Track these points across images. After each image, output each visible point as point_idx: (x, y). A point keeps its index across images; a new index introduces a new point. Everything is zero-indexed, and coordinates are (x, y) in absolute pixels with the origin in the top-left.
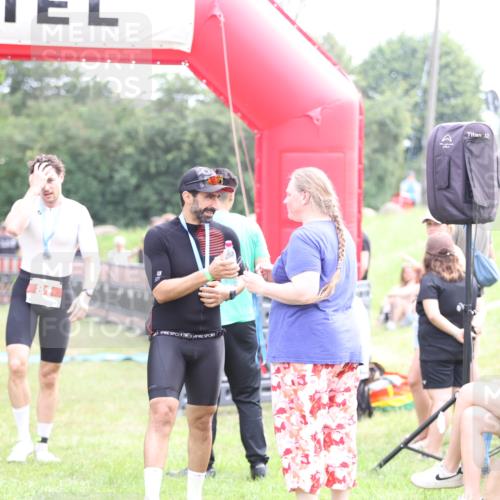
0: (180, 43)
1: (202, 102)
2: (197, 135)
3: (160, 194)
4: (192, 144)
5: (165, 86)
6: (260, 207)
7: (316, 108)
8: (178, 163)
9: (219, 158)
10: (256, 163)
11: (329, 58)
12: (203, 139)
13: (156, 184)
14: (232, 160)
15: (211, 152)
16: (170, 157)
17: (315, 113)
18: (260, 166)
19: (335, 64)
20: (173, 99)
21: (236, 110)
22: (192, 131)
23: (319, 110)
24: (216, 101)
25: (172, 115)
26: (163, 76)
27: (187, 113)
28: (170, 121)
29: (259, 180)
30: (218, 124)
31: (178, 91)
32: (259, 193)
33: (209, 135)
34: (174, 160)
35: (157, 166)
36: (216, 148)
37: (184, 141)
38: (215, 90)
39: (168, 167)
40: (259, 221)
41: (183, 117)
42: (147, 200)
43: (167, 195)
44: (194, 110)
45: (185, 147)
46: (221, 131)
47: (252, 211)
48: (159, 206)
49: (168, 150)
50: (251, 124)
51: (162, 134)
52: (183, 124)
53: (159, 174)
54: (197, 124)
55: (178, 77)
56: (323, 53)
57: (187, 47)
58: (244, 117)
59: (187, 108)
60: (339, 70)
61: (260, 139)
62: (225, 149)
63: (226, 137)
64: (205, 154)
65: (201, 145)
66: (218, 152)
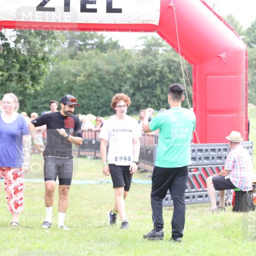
0: (153, 21)
1: (166, 51)
2: (163, 67)
3: (145, 98)
4: (161, 72)
5: (147, 43)
6: (195, 104)
7: (223, 53)
8: (154, 82)
9: (175, 79)
10: (193, 81)
11: (229, 27)
12: (166, 69)
13: (143, 93)
14: (181, 80)
15: (170, 76)
16: (149, 79)
17: (223, 55)
18: (195, 83)
19: (232, 30)
20: (151, 49)
21: (182, 54)
22: (161, 65)
23: (224, 54)
24: (172, 50)
25: (150, 58)
26: (145, 38)
27: (158, 56)
28: (149, 61)
29: (195, 90)
30: (174, 62)
31: (154, 45)
32: (195, 97)
33: (169, 67)
34: (152, 81)
35: (143, 83)
36: (173, 74)
37: (157, 70)
38: (172, 44)
39: (149, 84)
40: (195, 111)
41: (156, 58)
42: (138, 101)
43: (148, 99)
44: (162, 55)
45: (157, 73)
46: (175, 65)
47: (192, 106)
48: (144, 104)
49: (149, 75)
50: (190, 62)
51: (146, 67)
52: (156, 62)
53: (144, 87)
54: (163, 62)
55: (153, 38)
56: (226, 25)
57: (156, 23)
58: (186, 58)
59: (158, 54)
60: (234, 33)
61: (195, 69)
62: (178, 75)
63: (178, 68)
64: (168, 77)
65: (165, 72)
66: (174, 76)
